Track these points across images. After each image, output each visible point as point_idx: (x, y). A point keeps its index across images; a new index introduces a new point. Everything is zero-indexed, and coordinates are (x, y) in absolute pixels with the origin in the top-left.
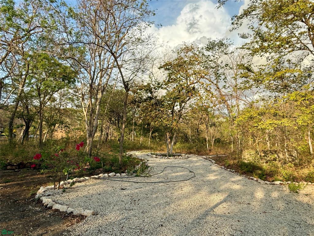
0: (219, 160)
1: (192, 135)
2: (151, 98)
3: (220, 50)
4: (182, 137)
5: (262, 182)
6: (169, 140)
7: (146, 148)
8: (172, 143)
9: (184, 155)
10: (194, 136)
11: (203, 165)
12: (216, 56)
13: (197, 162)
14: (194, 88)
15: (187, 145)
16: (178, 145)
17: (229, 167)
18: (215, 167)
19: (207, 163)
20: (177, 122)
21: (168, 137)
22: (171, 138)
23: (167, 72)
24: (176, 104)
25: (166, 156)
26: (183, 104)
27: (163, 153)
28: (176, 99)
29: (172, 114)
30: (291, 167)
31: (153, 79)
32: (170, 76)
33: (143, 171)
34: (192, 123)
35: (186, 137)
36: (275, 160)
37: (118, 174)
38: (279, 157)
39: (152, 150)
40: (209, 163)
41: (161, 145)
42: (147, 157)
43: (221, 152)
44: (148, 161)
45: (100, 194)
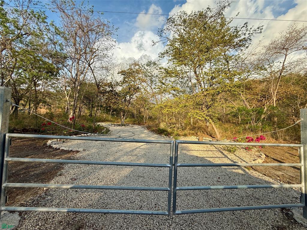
0: (149, 128)
1: (137, 114)
2: (112, 91)
3: (154, 67)
4: (131, 115)
5: (165, 137)
6: (122, 117)
7: (108, 121)
8: (124, 119)
9: (131, 125)
10: (138, 114)
11: (140, 130)
12: (152, 70)
13: (137, 128)
14: (138, 88)
15: (133, 119)
16: (128, 119)
17: (153, 131)
18: (146, 131)
19: (143, 129)
20: (128, 106)
21: (122, 115)
22: (124, 115)
23: (123, 76)
24: (127, 96)
25: (120, 125)
26: (131, 96)
27: (118, 124)
28: (127, 93)
29: (125, 101)
30: (180, 130)
31: (114, 80)
32: (124, 79)
33: (107, 133)
34: (137, 107)
35: (133, 115)
36: (174, 127)
37: (93, 134)
38: (176, 126)
39: (112, 122)
40: (144, 129)
41: (117, 119)
42: (108, 126)
43: (151, 123)
44: (109, 128)
45: (84, 143)
